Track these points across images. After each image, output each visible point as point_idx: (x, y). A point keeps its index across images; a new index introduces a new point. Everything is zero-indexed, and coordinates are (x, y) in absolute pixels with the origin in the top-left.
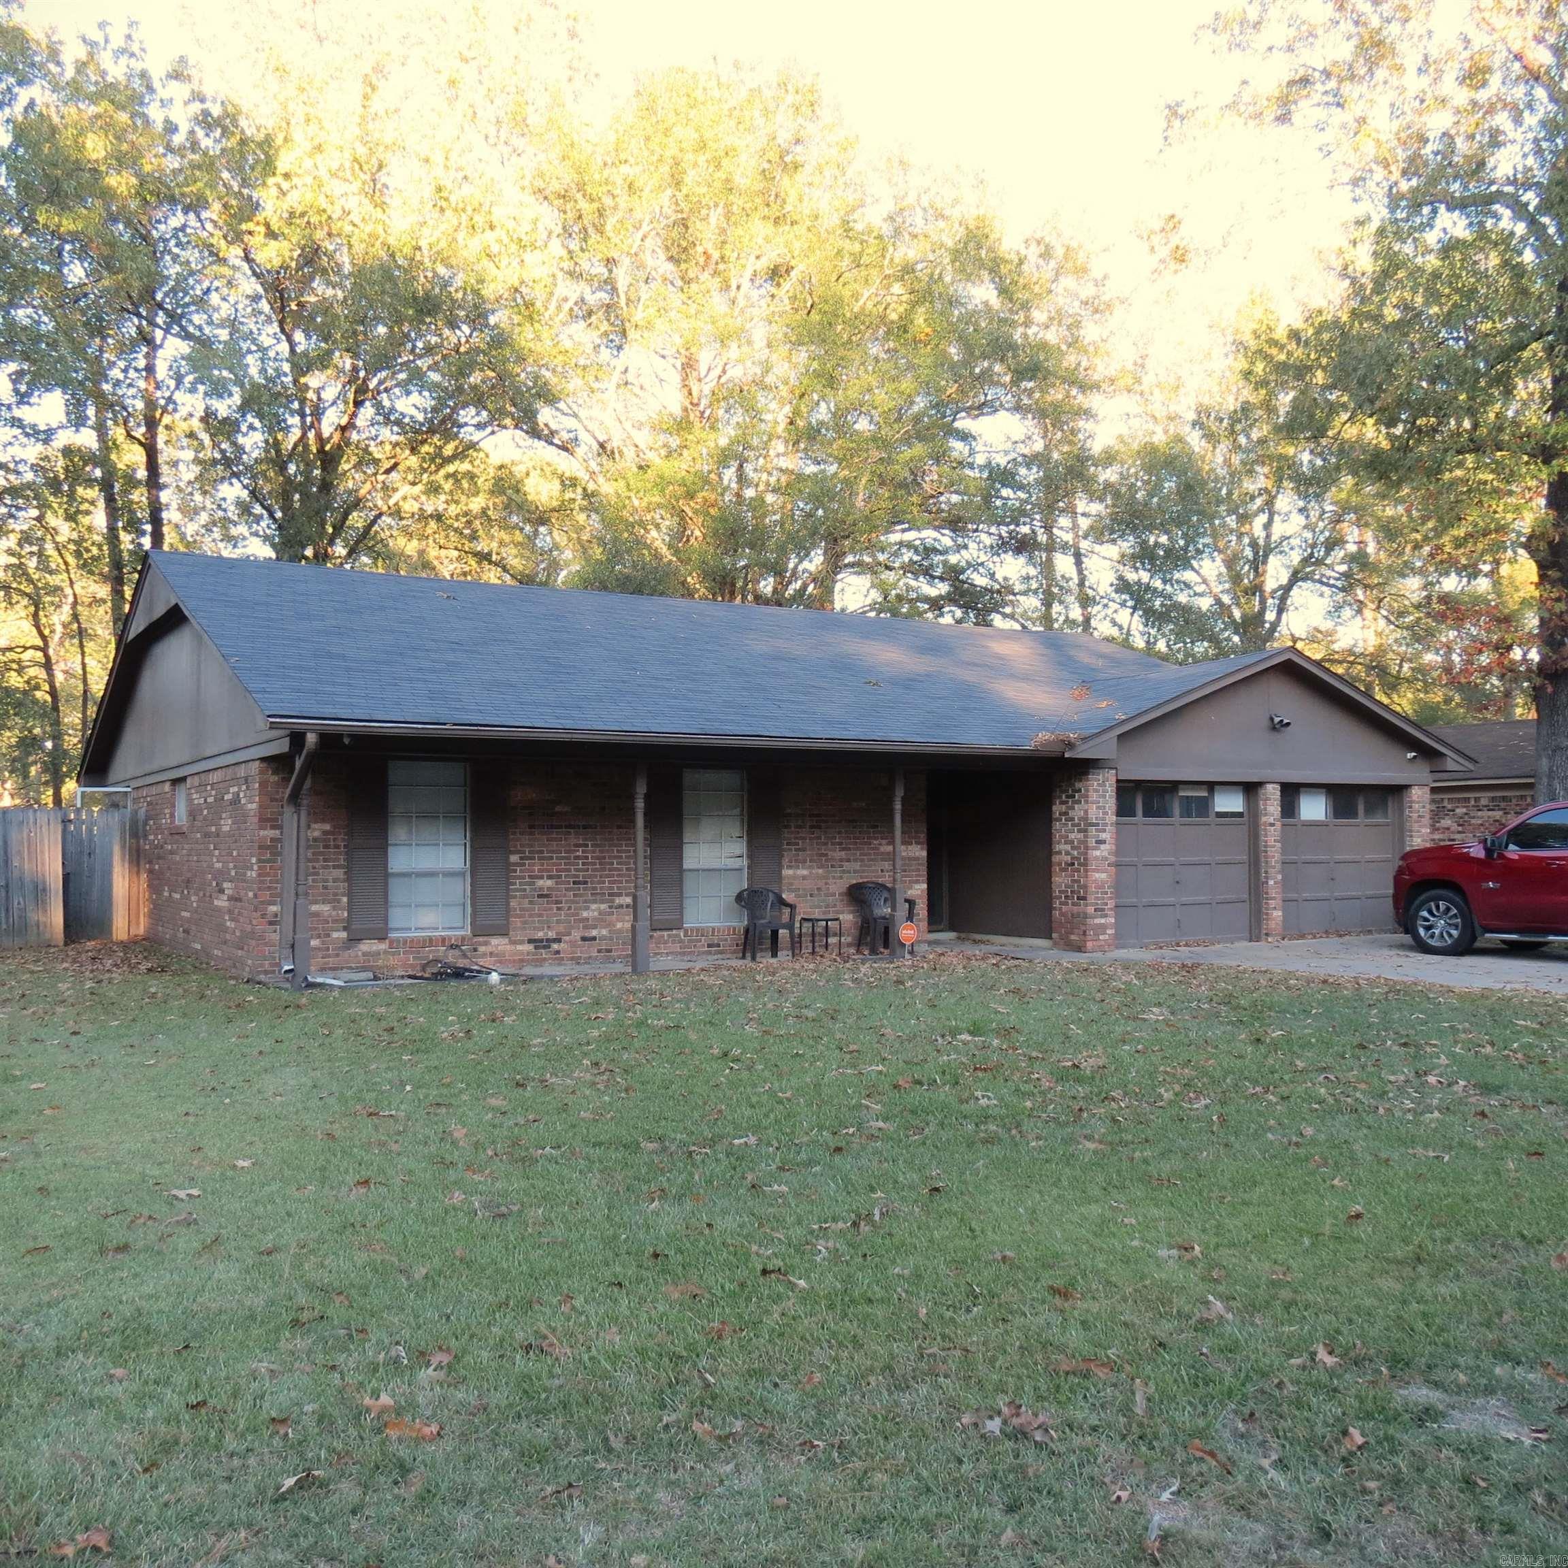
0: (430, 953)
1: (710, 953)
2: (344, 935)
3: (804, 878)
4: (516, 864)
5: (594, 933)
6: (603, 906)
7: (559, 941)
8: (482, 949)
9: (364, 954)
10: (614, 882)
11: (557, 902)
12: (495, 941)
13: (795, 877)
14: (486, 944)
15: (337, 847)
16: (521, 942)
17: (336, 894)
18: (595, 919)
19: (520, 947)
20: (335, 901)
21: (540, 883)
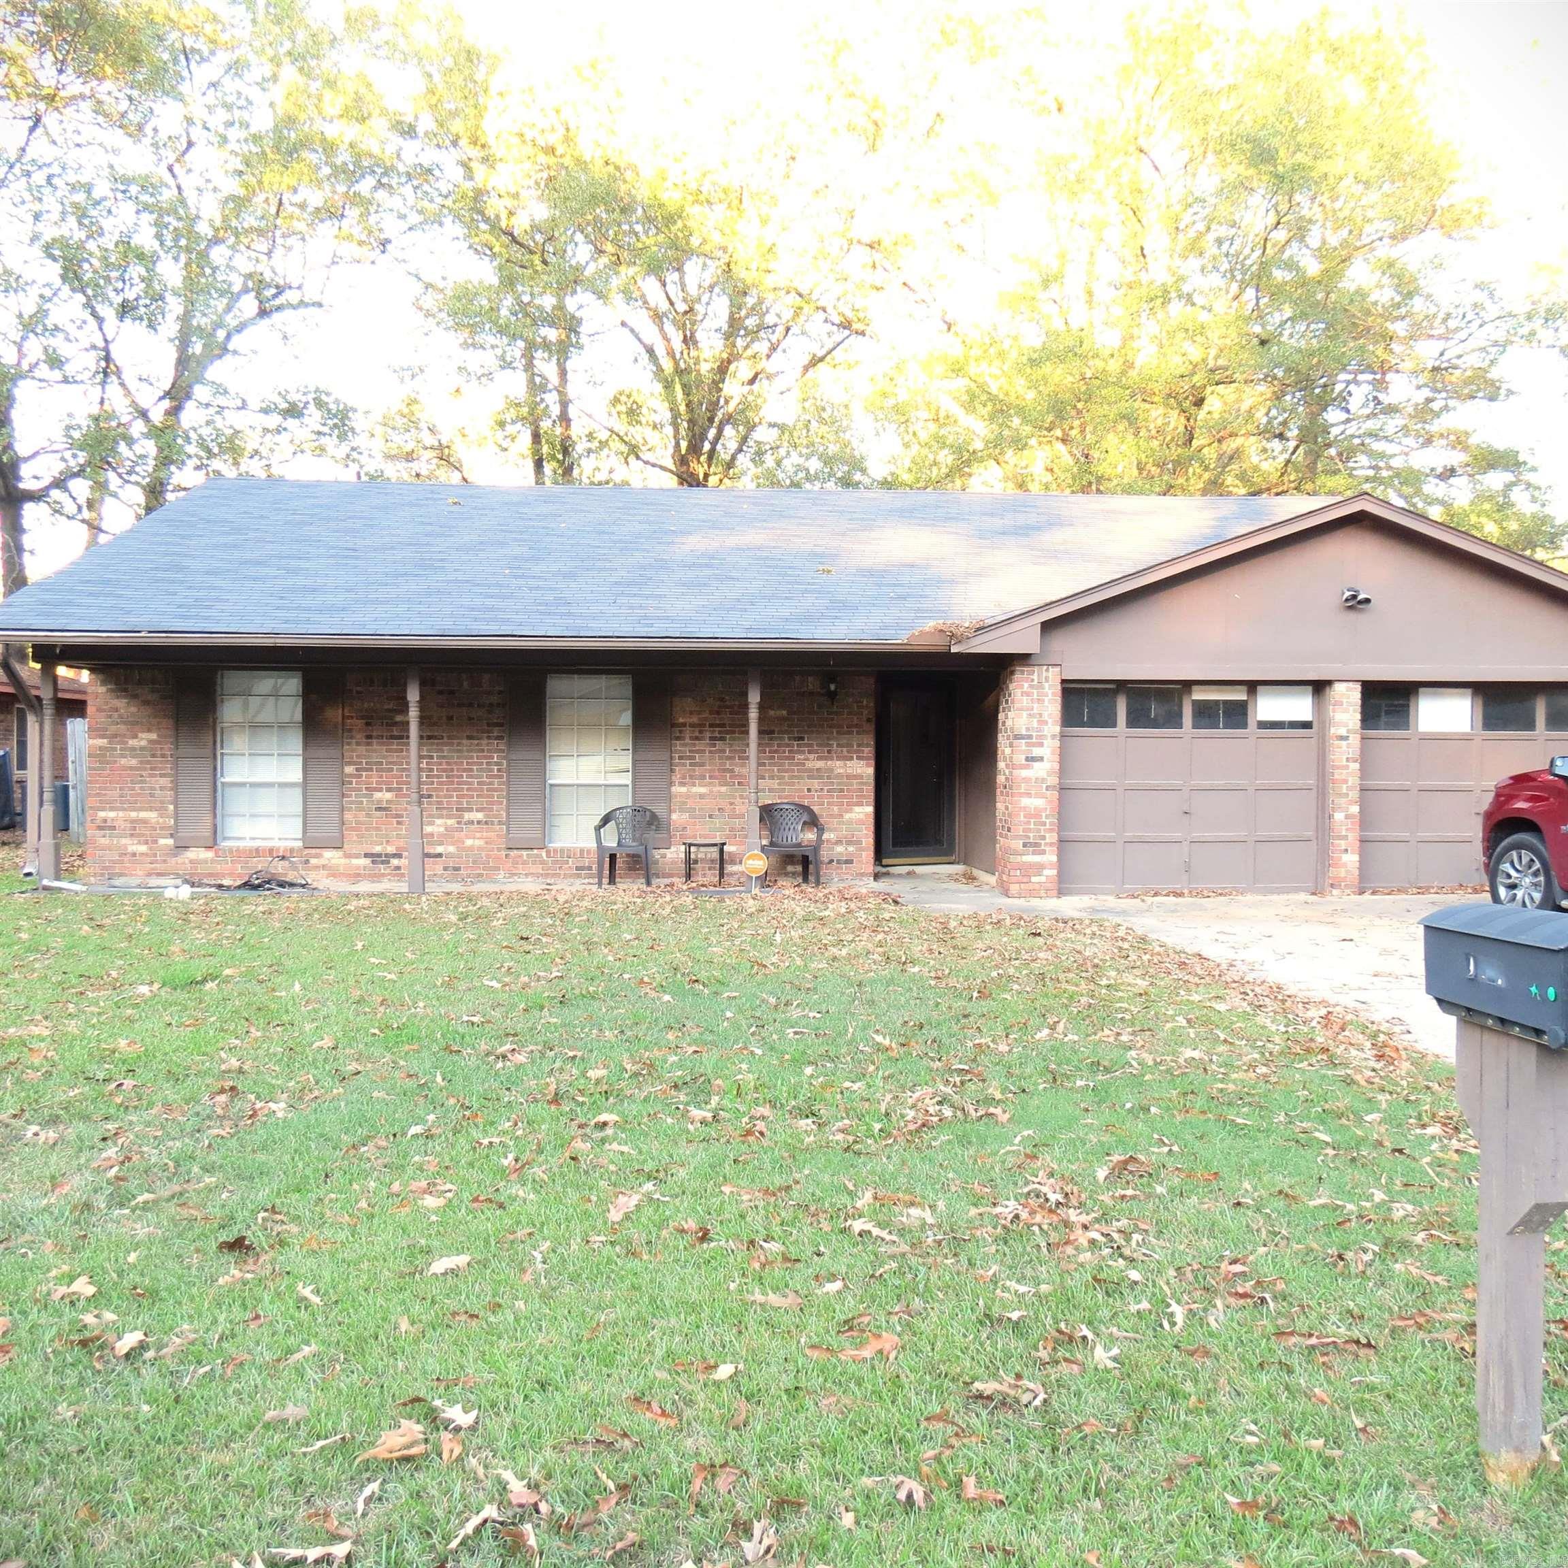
0: (259, 864)
1: (579, 876)
2: (170, 842)
3: (702, 796)
4: (351, 775)
5: (440, 849)
6: (450, 822)
7: (399, 856)
8: (313, 861)
9: (191, 862)
10: (463, 796)
11: (398, 816)
12: (328, 854)
13: (688, 796)
14: (318, 856)
15: (163, 756)
16: (357, 856)
17: (162, 802)
18: (440, 835)
19: (355, 861)
20: (161, 809)
21: (378, 795)
